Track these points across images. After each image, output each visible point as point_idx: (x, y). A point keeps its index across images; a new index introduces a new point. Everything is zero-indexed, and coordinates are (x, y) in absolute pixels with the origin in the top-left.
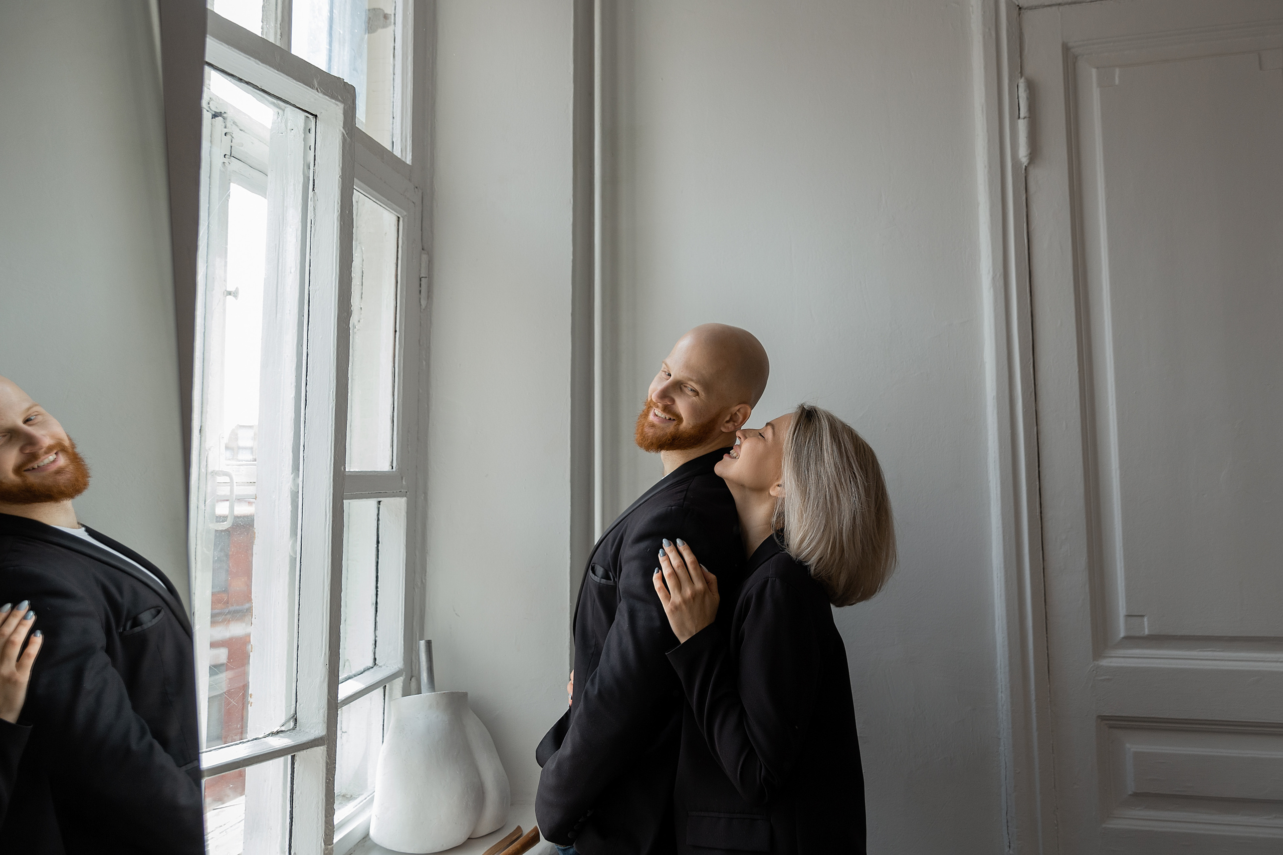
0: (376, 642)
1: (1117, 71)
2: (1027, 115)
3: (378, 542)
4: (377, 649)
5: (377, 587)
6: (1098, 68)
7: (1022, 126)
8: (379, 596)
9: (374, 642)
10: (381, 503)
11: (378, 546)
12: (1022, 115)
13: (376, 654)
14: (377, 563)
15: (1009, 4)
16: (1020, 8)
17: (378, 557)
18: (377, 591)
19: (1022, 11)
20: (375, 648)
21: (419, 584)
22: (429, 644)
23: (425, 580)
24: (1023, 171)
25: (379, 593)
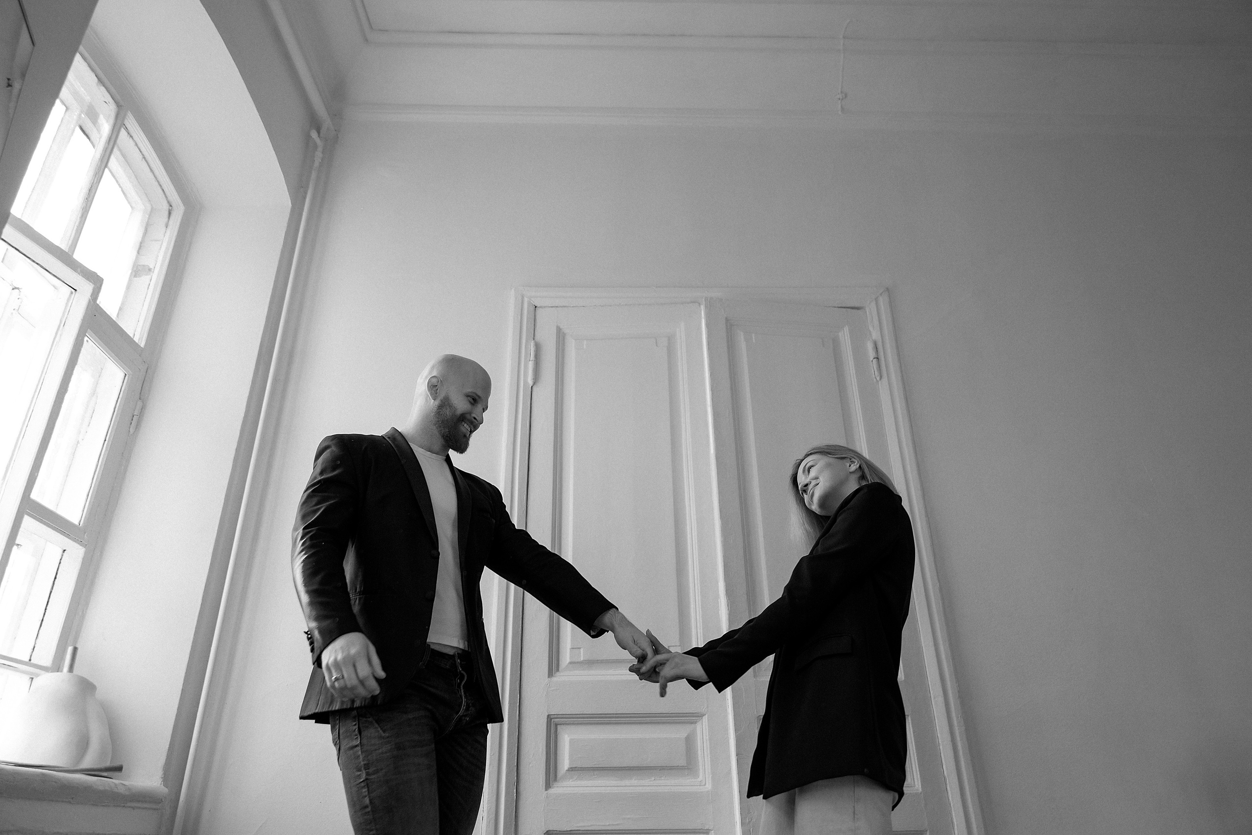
0: (34, 647)
1: (585, 342)
2: (533, 359)
3: (55, 578)
4: (34, 653)
5: (46, 609)
6: (576, 340)
7: (531, 365)
8: (46, 615)
9: (33, 648)
10: (65, 552)
11: (54, 581)
12: (531, 359)
13: (32, 657)
14: (51, 592)
15: (529, 303)
16: (536, 307)
17: (52, 588)
18: (45, 612)
19: (537, 308)
20: (32, 652)
21: (80, 613)
22: (75, 650)
23: (86, 612)
24: (530, 389)
25: (46, 613)
